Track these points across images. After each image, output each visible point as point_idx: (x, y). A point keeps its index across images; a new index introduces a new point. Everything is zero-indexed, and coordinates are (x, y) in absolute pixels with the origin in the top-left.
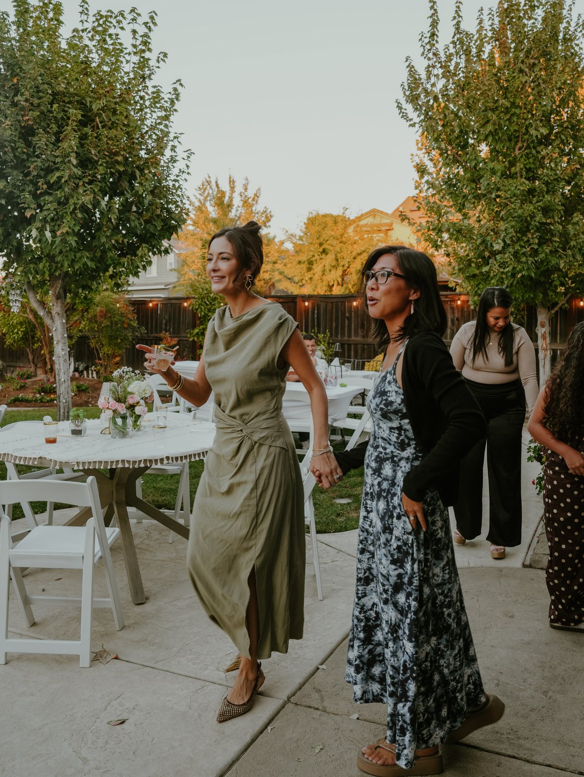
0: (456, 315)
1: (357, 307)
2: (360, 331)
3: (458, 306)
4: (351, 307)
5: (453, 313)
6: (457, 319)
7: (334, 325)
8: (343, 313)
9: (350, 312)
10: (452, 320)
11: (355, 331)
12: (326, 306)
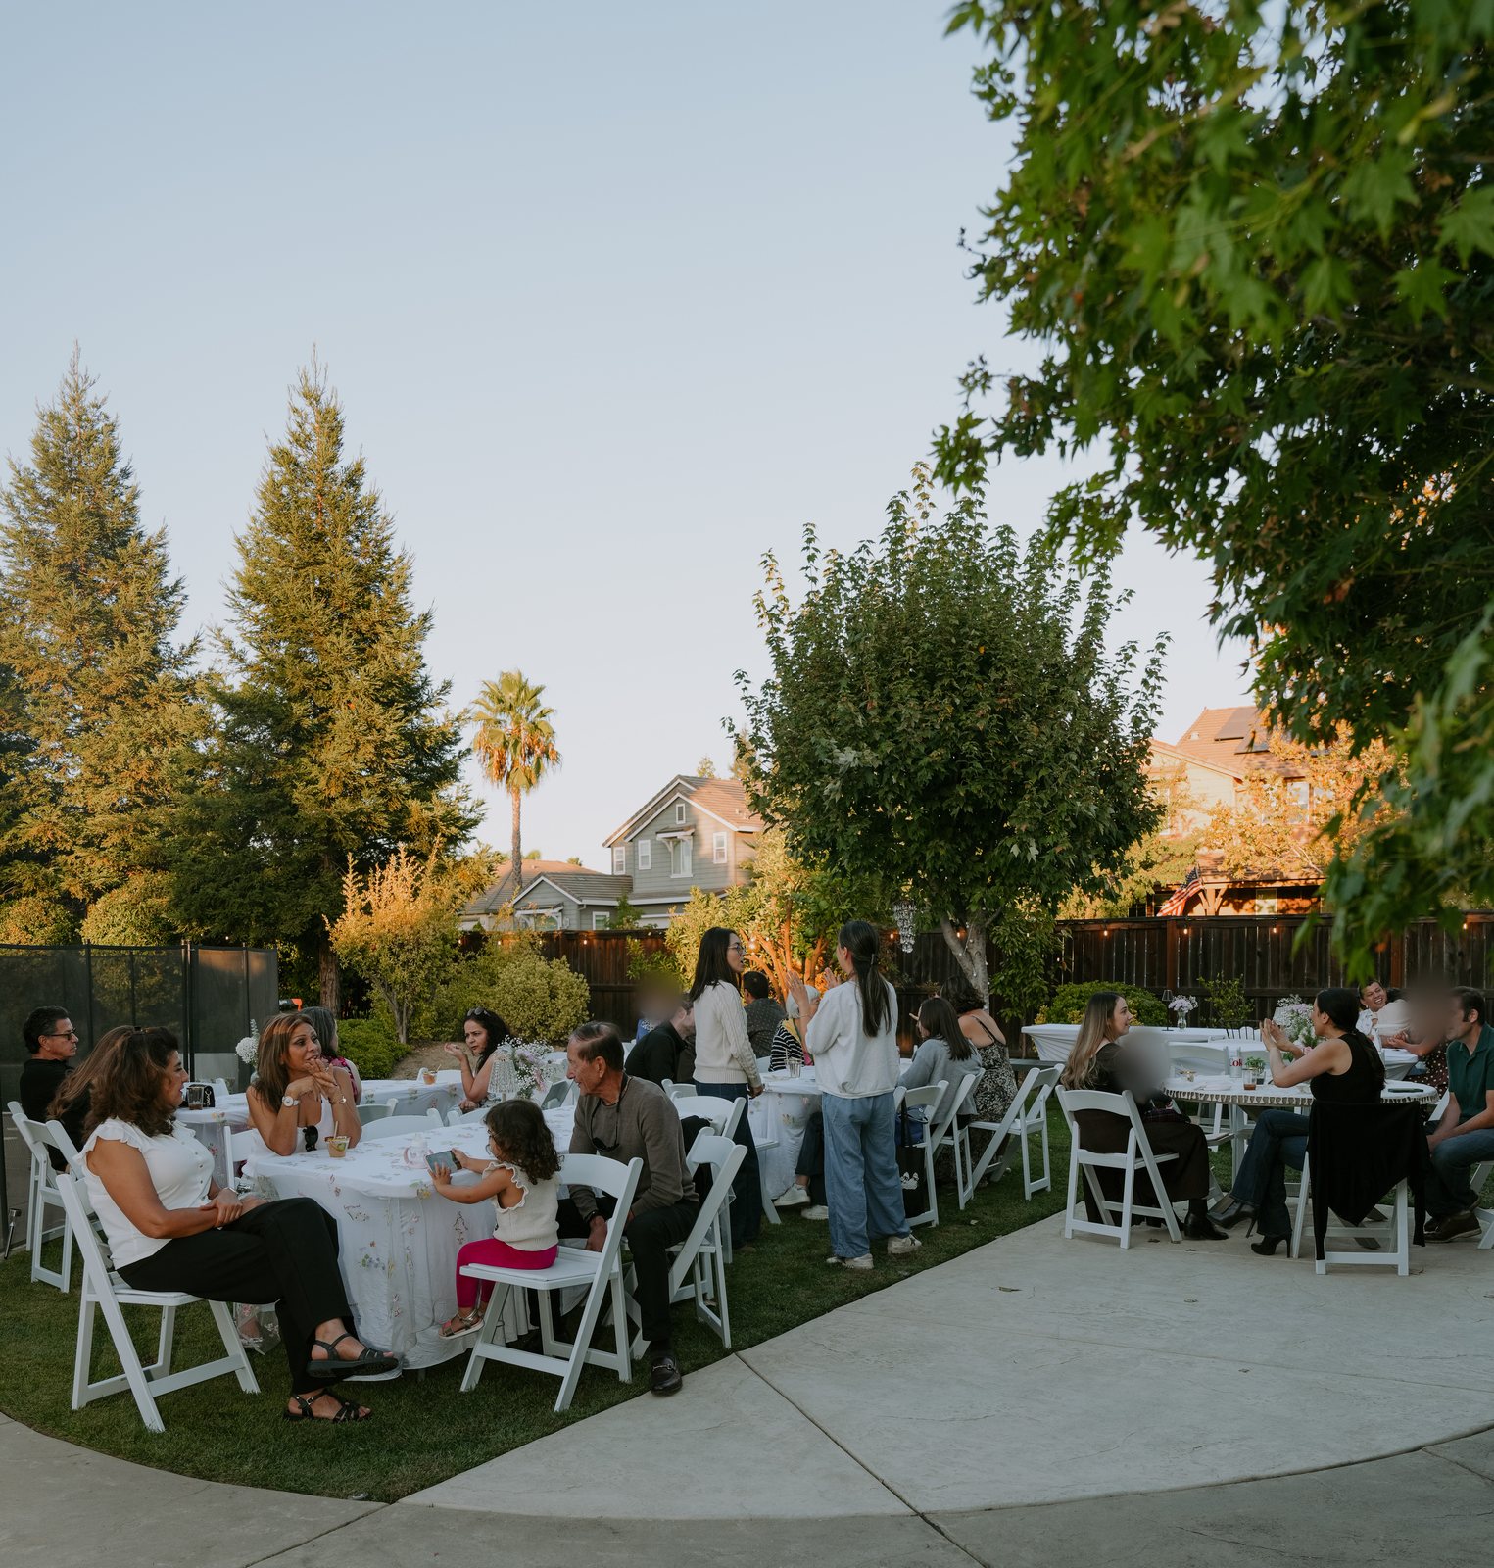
0: (1459, 948)
1: (1278, 935)
2: (1282, 975)
3: (1462, 933)
4: (1266, 936)
5: (1452, 943)
6: (1461, 954)
7: (1235, 965)
8: (1252, 945)
9: (1264, 944)
10: (1452, 957)
11: (1273, 977)
12: (1220, 934)
